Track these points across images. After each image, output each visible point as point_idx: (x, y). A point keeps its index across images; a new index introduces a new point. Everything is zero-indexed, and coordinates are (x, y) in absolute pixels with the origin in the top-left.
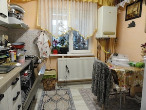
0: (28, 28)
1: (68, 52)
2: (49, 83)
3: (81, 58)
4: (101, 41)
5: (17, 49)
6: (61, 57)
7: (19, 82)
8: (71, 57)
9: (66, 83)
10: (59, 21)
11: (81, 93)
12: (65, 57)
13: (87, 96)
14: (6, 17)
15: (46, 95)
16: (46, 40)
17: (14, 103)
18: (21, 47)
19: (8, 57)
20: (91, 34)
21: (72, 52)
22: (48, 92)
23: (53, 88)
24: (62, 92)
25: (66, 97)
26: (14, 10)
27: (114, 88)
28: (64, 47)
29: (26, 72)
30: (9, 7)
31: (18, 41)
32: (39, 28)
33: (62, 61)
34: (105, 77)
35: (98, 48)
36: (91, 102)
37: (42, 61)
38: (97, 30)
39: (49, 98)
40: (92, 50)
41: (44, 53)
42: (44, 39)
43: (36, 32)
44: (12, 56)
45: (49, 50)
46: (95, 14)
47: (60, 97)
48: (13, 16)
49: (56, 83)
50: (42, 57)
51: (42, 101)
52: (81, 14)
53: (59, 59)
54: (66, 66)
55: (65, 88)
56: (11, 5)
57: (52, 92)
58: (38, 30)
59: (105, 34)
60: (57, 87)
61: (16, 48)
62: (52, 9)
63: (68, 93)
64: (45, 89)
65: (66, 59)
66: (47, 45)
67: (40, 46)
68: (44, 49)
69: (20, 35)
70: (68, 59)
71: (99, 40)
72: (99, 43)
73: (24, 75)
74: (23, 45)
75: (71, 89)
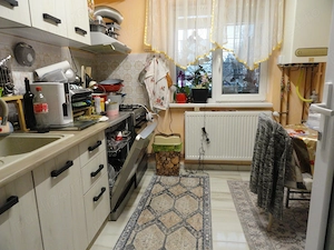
0: (128, 51)
1: (209, 100)
2: (167, 160)
3: (237, 112)
4: (292, 73)
5: (108, 92)
6: (192, 109)
7: (103, 147)
8: (213, 109)
9: (202, 165)
10: (190, 32)
11: (232, 189)
12: (202, 109)
13: (243, 196)
14: (84, 33)
15: (159, 182)
16: (163, 74)
17: (92, 182)
18: (117, 88)
19: (89, 105)
20: (264, 57)
21: (218, 98)
22: (164, 179)
23: (175, 172)
24: (191, 182)
25: (198, 191)
26: (100, 18)
27: (299, 180)
28: (199, 87)
29: (120, 134)
30: (91, 15)
31: (110, 77)
32: (149, 50)
33: (195, 117)
34: (275, 153)
35: (283, 89)
36: (248, 208)
37: (154, 117)
38: (282, 45)
39: (163, 189)
40: (268, 94)
41: (158, 101)
42: (158, 71)
43: (143, 58)
44: (97, 105)
45: (168, 95)
46: (277, 5)
47: (184, 190)
48: (100, 29)
49: (182, 163)
50: (155, 109)
51: (149, 193)
52: (240, 11)
53: (187, 113)
54: (204, 129)
55: (200, 174)
56: (96, 8)
57: (172, 180)
58: (146, 55)
59: (299, 53)
60: (182, 172)
61: (106, 90)
62: (175, 5)
63: (204, 184)
64: (158, 172)
65: (202, 113)
66: (164, 83)
67: (150, 86)
68: (157, 92)
69: (115, 65)
70: (207, 113)
71: (288, 69)
72: (286, 78)
73: (116, 138)
74: (119, 84)
75: (211, 179)
